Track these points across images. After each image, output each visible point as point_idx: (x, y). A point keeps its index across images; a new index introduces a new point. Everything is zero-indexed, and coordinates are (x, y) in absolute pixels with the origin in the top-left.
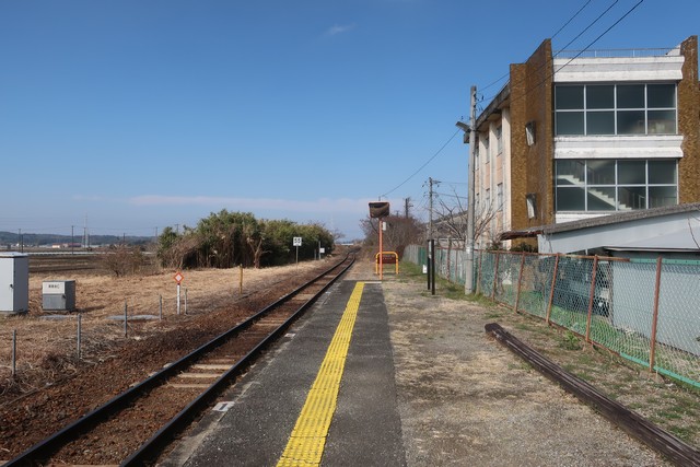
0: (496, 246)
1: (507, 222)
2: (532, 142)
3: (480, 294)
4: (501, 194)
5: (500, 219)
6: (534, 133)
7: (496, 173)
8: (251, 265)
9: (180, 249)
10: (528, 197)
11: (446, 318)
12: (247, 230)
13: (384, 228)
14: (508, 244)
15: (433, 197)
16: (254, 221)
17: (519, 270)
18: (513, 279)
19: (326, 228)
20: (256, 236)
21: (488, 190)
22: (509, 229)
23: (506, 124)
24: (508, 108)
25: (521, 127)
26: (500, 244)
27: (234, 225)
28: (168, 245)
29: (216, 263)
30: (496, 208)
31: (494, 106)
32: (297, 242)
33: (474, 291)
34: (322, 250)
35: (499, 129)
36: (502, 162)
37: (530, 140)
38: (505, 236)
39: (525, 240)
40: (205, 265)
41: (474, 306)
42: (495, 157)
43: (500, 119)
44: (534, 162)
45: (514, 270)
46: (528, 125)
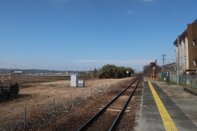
0: (185, 73)
1: (187, 67)
2: (195, 45)
3: (181, 84)
4: (185, 59)
5: (185, 66)
6: (195, 43)
7: (183, 53)
8: (115, 78)
9: (98, 74)
10: (194, 60)
11: (174, 88)
12: (114, 69)
13: (154, 69)
14: (188, 73)
15: (164, 60)
16: (115, 67)
17: (191, 79)
18: (189, 82)
19: (132, 68)
20: (116, 71)
21: (181, 58)
22: (188, 69)
23: (186, 40)
24: (187, 35)
25: (191, 41)
26: (186, 73)
27: (111, 68)
28: (95, 73)
29: (106, 78)
30: (184, 63)
31: (183, 35)
32: (127, 72)
33: (179, 84)
34: (132, 74)
35: (184, 41)
36: (185, 50)
37: (194, 44)
38: (187, 71)
39: (193, 72)
40: (104, 78)
41: (180, 86)
42: (183, 49)
43: (185, 38)
44: (195, 50)
45: (190, 79)
46: (193, 40)
